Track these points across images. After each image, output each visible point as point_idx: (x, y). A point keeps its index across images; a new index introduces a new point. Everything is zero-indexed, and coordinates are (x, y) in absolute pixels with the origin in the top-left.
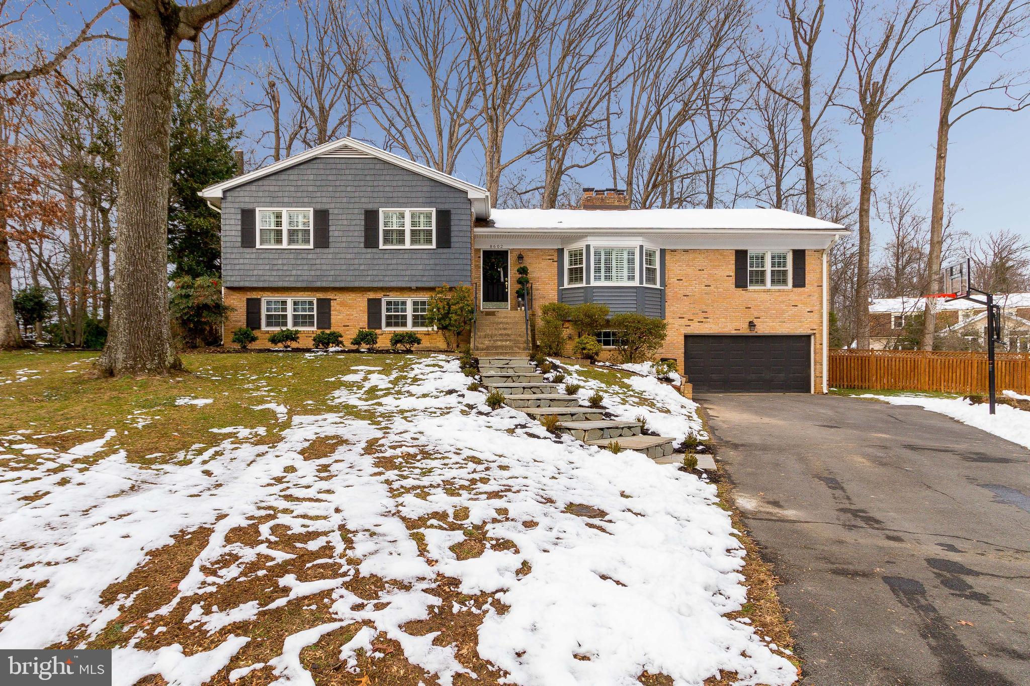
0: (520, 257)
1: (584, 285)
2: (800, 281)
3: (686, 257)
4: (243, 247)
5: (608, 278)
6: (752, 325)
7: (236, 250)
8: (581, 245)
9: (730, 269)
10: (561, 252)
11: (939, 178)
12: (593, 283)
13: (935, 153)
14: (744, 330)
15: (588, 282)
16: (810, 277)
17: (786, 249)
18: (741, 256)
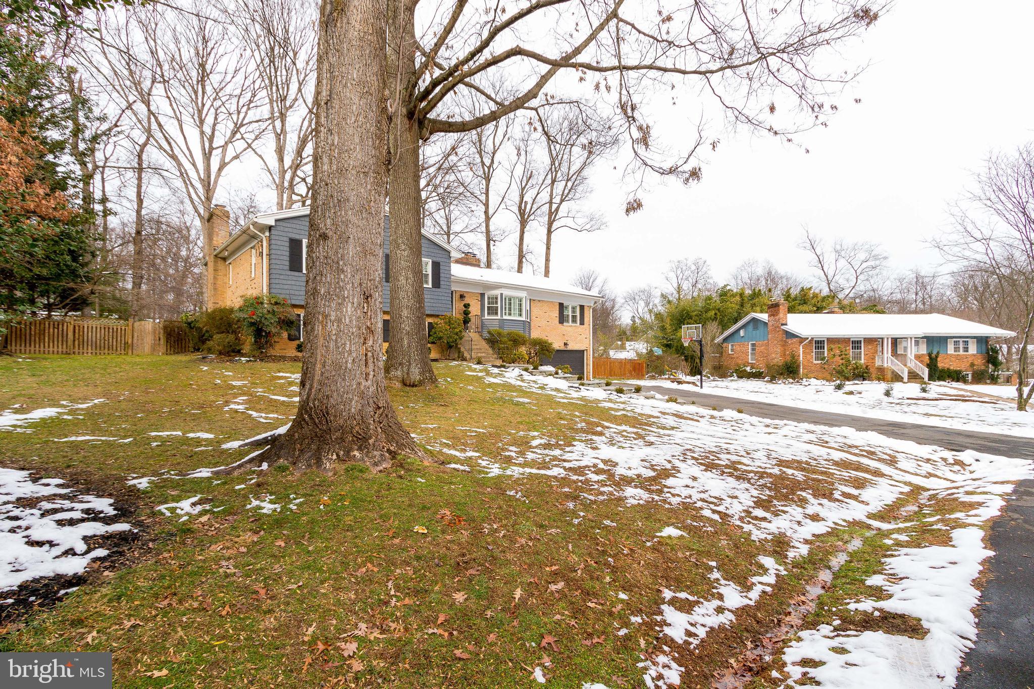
0: (462, 297)
1: (499, 317)
2: (582, 323)
3: (539, 304)
4: (291, 270)
5: (510, 314)
6: (565, 344)
7: (284, 272)
8: (497, 292)
9: (556, 313)
10: (482, 295)
11: (547, 260)
12: (505, 317)
13: (545, 247)
14: (563, 348)
15: (502, 316)
16: (586, 320)
17: (577, 304)
18: (561, 305)
